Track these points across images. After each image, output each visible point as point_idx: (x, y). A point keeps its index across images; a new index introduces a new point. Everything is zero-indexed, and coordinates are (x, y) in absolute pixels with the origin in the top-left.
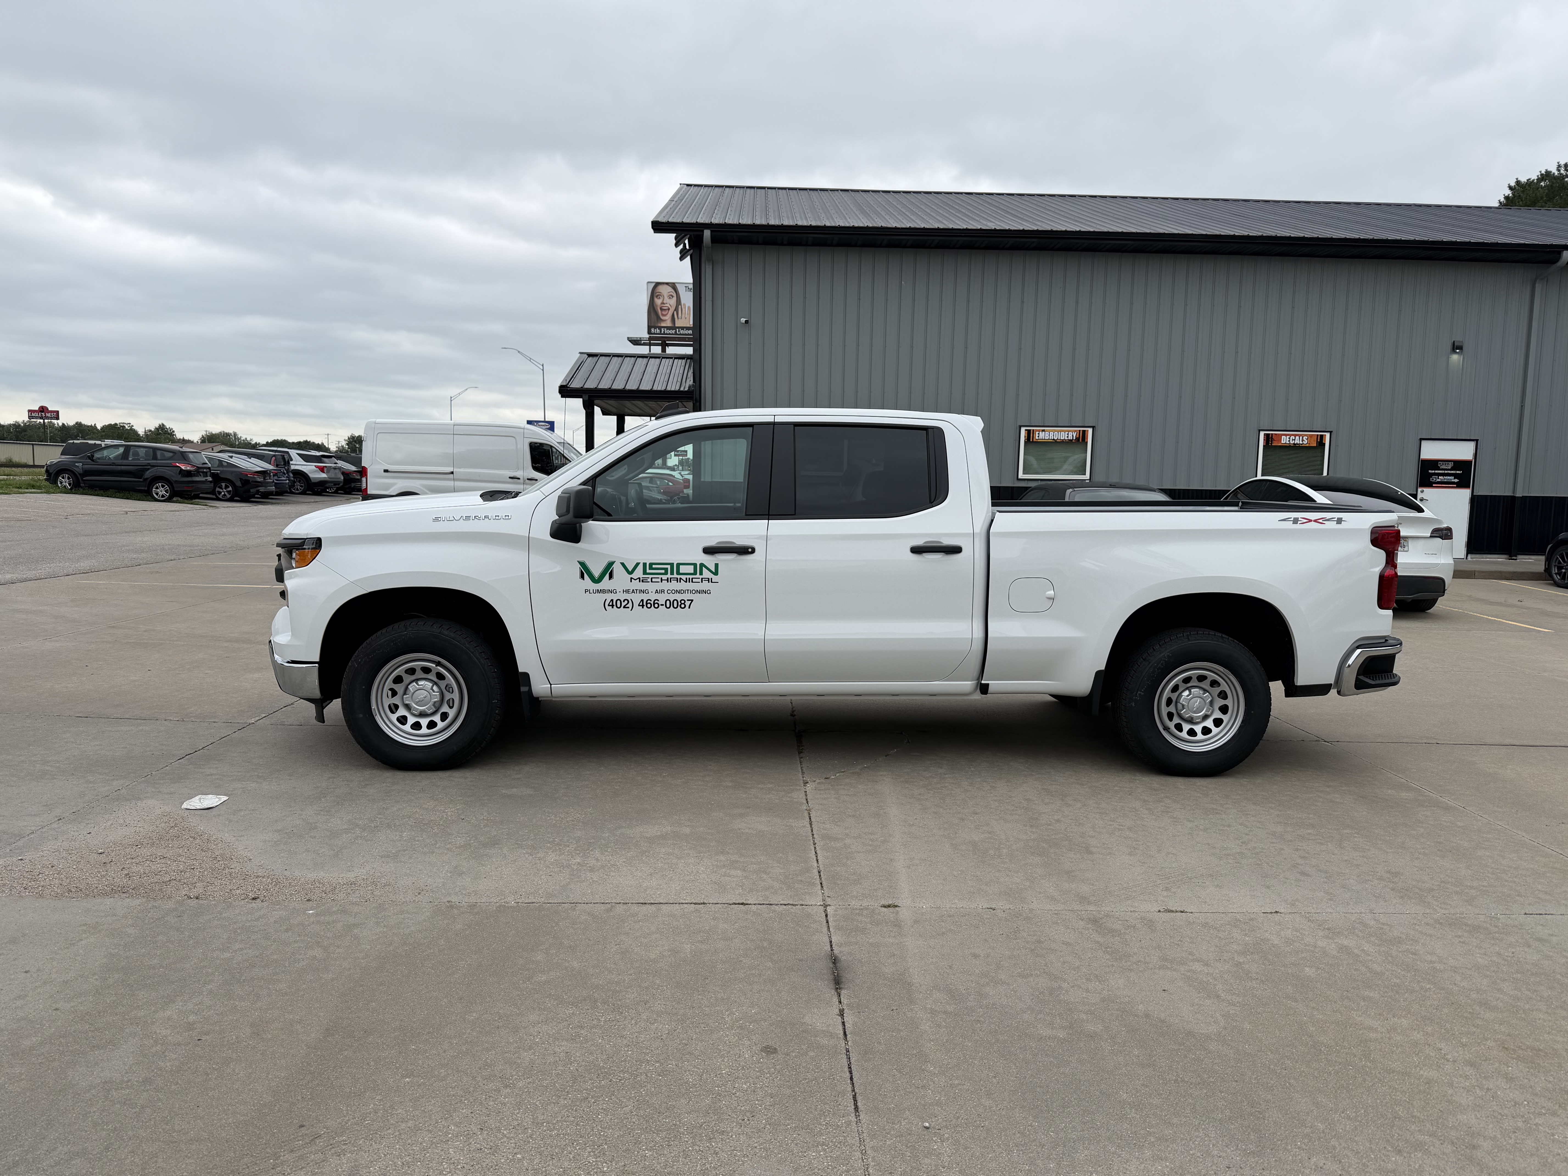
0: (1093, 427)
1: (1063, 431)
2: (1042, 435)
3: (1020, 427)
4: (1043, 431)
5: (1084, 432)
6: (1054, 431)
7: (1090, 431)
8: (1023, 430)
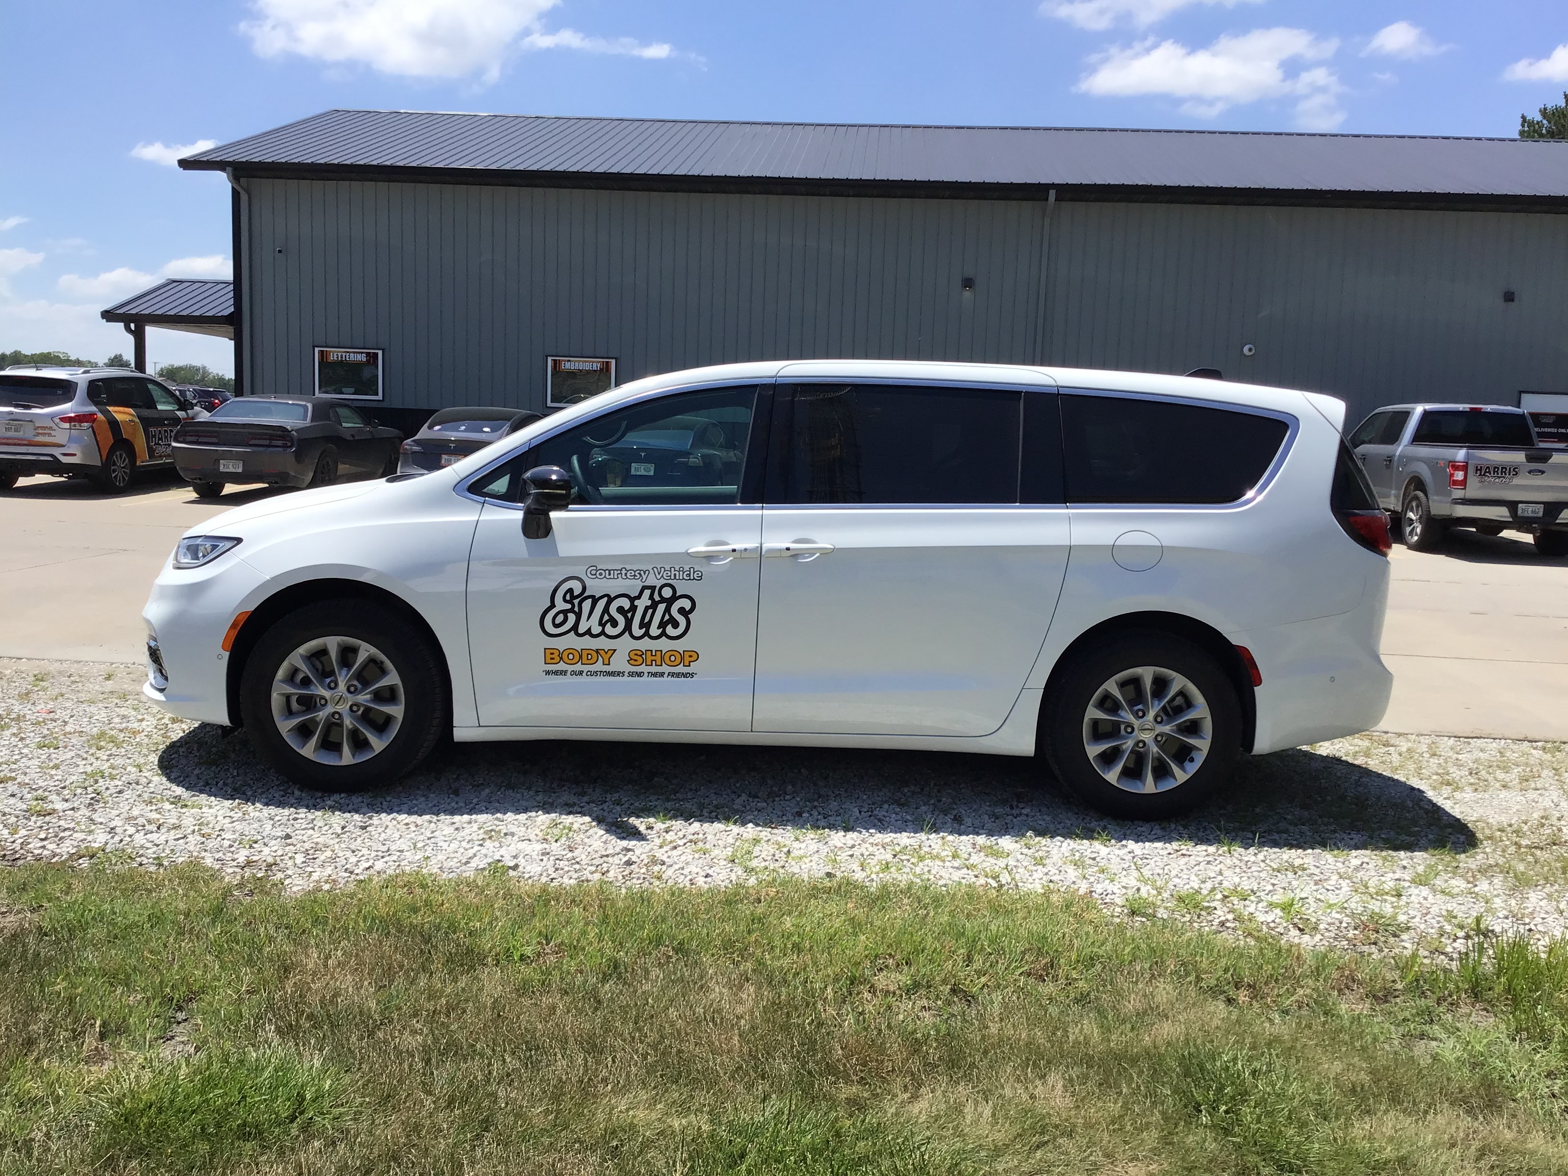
0: (616, 359)
1: (586, 362)
2: (571, 365)
3: (547, 356)
4: (569, 361)
5: (607, 362)
6: (579, 362)
7: (613, 362)
8: (550, 359)
